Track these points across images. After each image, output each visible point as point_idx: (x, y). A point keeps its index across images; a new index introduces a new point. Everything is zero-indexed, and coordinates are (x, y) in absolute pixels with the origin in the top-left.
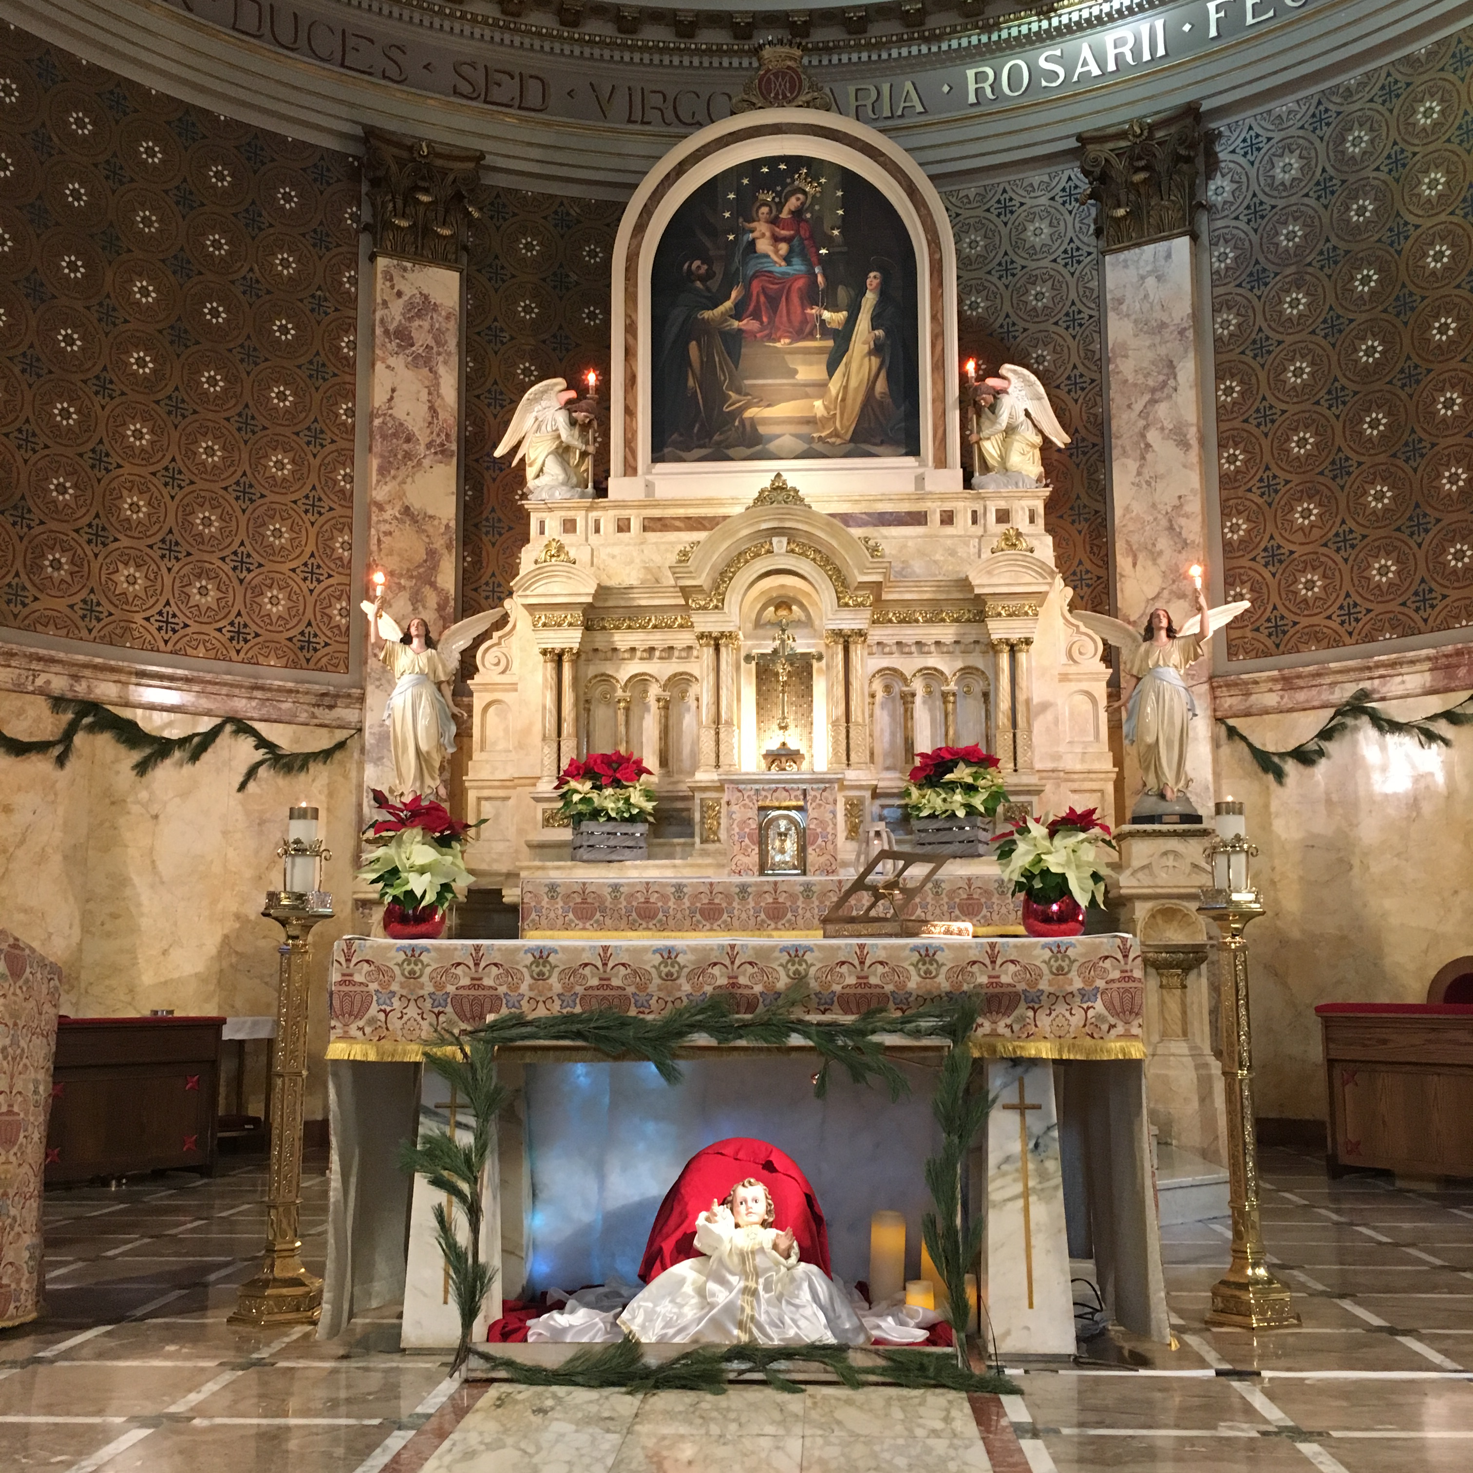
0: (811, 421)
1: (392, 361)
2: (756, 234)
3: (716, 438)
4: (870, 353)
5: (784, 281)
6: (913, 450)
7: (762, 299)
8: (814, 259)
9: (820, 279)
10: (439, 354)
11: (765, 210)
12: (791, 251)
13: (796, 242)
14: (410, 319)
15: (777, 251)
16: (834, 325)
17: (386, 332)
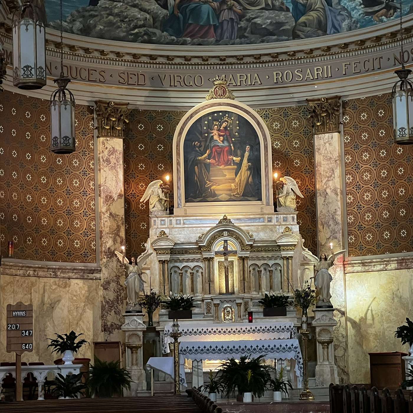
0: (230, 190)
1: (105, 169)
2: (214, 134)
3: (203, 195)
4: (247, 170)
5: (222, 148)
6: (260, 199)
7: (216, 153)
8: (231, 142)
9: (232, 147)
10: (118, 165)
11: (216, 127)
12: (224, 139)
13: (225, 136)
14: (110, 156)
15: (220, 139)
16: (237, 162)
17: (103, 160)
